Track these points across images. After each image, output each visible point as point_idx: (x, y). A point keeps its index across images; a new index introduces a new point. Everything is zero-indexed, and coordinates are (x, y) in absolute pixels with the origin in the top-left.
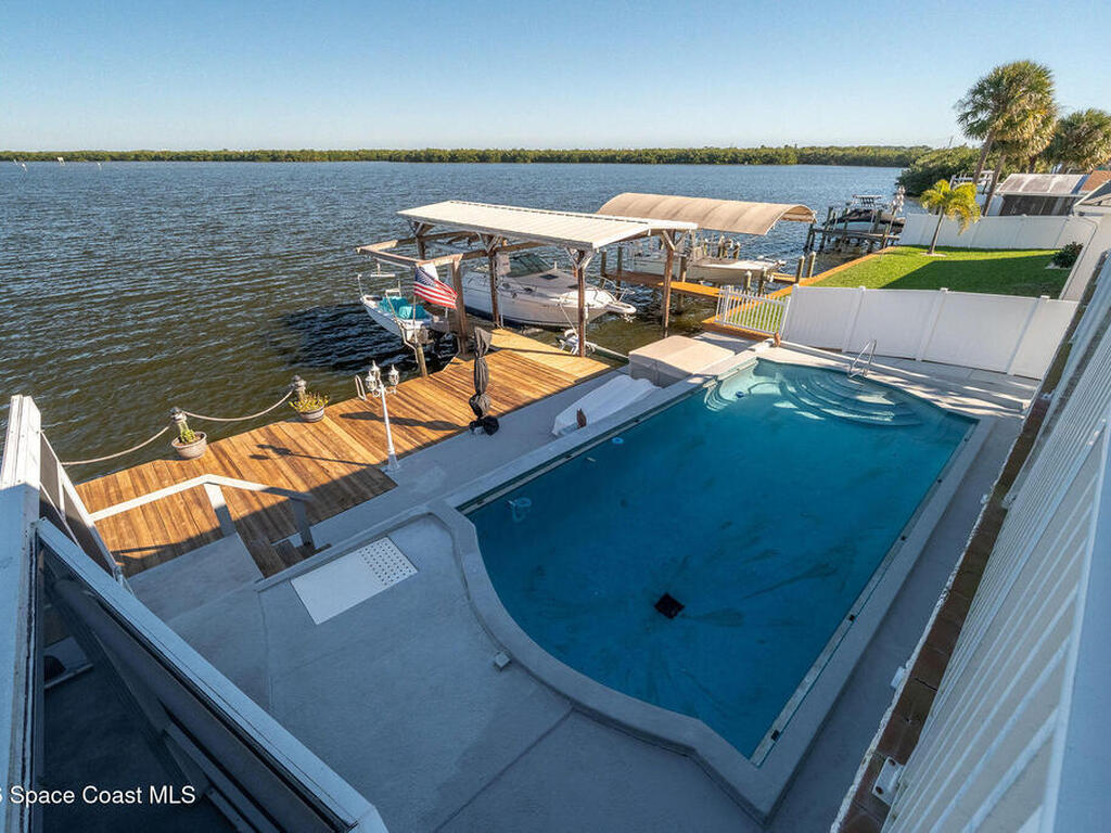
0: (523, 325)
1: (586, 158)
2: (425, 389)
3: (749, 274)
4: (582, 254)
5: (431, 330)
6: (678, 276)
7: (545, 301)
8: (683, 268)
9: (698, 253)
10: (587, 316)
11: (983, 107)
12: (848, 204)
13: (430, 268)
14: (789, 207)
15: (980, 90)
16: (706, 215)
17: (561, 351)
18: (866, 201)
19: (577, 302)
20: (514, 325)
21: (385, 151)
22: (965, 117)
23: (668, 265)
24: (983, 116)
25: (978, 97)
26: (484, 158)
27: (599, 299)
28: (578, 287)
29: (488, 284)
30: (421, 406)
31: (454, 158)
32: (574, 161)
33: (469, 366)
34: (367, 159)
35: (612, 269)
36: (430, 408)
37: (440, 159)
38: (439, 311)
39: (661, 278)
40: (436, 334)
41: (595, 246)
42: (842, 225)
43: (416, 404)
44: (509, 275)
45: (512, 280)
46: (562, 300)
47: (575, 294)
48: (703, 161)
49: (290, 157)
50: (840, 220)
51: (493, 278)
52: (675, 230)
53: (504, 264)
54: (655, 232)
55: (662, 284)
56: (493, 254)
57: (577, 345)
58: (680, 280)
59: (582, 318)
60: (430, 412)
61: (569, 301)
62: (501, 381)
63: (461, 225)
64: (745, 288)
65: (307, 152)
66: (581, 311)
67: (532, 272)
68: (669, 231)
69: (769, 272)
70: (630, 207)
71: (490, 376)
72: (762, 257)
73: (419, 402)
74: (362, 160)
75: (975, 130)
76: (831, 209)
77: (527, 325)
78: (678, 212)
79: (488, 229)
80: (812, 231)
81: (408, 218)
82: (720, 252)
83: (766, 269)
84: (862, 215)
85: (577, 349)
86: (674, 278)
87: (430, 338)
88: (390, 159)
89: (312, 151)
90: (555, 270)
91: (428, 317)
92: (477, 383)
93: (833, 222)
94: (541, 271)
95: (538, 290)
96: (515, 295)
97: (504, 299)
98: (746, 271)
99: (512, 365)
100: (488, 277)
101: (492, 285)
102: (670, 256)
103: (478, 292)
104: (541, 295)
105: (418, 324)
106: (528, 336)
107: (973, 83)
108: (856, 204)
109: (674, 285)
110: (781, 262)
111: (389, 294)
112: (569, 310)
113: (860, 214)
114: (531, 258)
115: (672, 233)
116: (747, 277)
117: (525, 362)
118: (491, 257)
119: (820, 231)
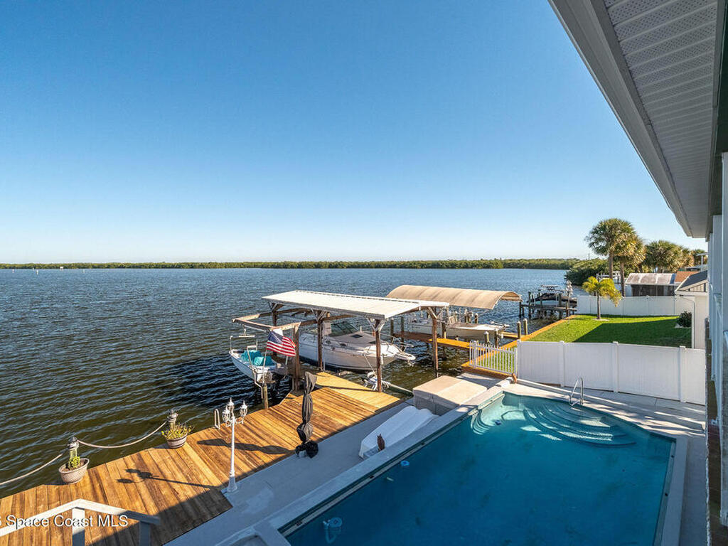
0: (339, 369)
1: (379, 266)
2: (266, 419)
3: (487, 333)
4: (378, 322)
5: (274, 373)
6: (441, 334)
7: (354, 353)
8: (444, 330)
9: (452, 320)
10: (382, 362)
11: (601, 240)
12: (539, 290)
13: (279, 331)
14: (504, 293)
15: (595, 231)
16: (454, 298)
17: (365, 388)
18: (550, 288)
19: (375, 353)
20: (333, 369)
21: (259, 263)
22: (591, 245)
23: (434, 328)
25: (596, 235)
26: (318, 266)
27: (390, 351)
28: (376, 343)
29: (316, 341)
30: (260, 433)
31: (300, 266)
33: (299, 400)
35: (398, 331)
36: (267, 435)
37: (292, 267)
38: (282, 361)
39: (430, 336)
40: (278, 377)
41: (386, 317)
42: (539, 303)
43: (257, 431)
44: (330, 335)
45: (332, 338)
46: (366, 352)
47: (374, 347)
48: (448, 267)
49: (202, 266)
50: (537, 300)
51: (320, 337)
52: (436, 307)
53: (328, 328)
54: (424, 308)
55: (431, 340)
56: (320, 322)
57: (376, 384)
58: (443, 337)
59: (379, 364)
60: (267, 438)
61: (370, 352)
62: (321, 411)
63: (301, 305)
64: (486, 342)
66: (378, 359)
67: (346, 333)
68: (432, 307)
69: (500, 331)
70: (407, 293)
71: (314, 408)
72: (493, 322)
73: (260, 430)
75: (602, 251)
76: (530, 293)
77: (342, 369)
78: (436, 296)
79: (318, 307)
80: (521, 306)
81: (269, 300)
82: (466, 319)
83: (497, 330)
84: (550, 297)
85: (376, 386)
86: (438, 336)
87: (273, 379)
90: (361, 332)
91: (273, 364)
92: (304, 415)
93: (533, 301)
94: (352, 333)
95: (350, 345)
96: (334, 349)
97: (326, 350)
98: (485, 331)
99: (329, 399)
100: (317, 336)
101: (319, 341)
102: (434, 323)
103: (309, 346)
104: (351, 348)
105: (266, 369)
106: (341, 377)
107: (591, 228)
108: (544, 290)
109: (439, 340)
110: (506, 325)
111: (249, 349)
112: (370, 359)
113: (548, 296)
114: (345, 325)
115: (434, 308)
116: (486, 335)
117: (339, 396)
118: (319, 325)
119: (526, 306)
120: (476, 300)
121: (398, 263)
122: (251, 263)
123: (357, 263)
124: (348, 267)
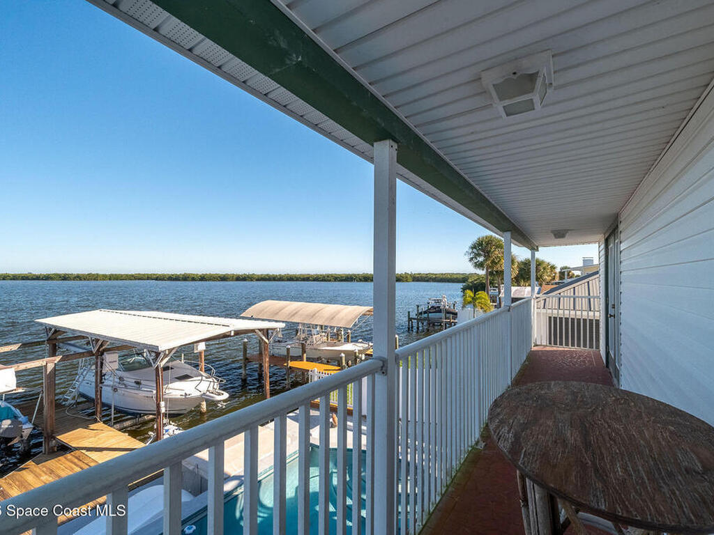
1: (291, 278)
3: (343, 355)
4: (157, 354)
8: (304, 351)
11: (479, 255)
12: (429, 303)
14: (367, 308)
15: (474, 247)
18: (438, 301)
22: (471, 259)
24: (481, 259)
25: (475, 250)
26: (224, 278)
27: (200, 388)
31: (203, 278)
32: (283, 280)
34: (139, 279)
37: (193, 279)
41: (161, 349)
42: (426, 315)
48: (361, 280)
50: (425, 312)
51: (98, 374)
52: (268, 330)
53: (112, 362)
55: (286, 364)
56: (101, 353)
58: (302, 360)
65: (94, 275)
74: (136, 279)
75: (479, 265)
76: (418, 306)
80: (410, 319)
84: (437, 310)
88: (157, 279)
89: (97, 274)
93: (421, 313)
98: (344, 351)
101: (97, 380)
107: (470, 243)
108: (432, 303)
110: (370, 344)
113: (435, 308)
116: (341, 358)
118: (97, 358)
119: (414, 319)
120: (336, 317)
121: (312, 276)
122: (144, 275)
123: (267, 275)
124: (258, 280)
